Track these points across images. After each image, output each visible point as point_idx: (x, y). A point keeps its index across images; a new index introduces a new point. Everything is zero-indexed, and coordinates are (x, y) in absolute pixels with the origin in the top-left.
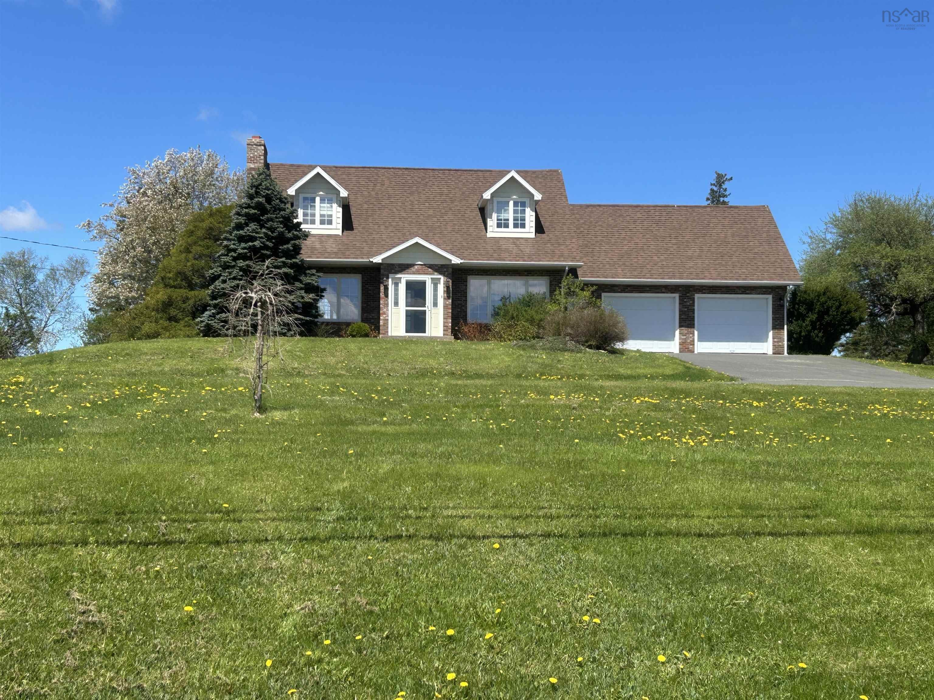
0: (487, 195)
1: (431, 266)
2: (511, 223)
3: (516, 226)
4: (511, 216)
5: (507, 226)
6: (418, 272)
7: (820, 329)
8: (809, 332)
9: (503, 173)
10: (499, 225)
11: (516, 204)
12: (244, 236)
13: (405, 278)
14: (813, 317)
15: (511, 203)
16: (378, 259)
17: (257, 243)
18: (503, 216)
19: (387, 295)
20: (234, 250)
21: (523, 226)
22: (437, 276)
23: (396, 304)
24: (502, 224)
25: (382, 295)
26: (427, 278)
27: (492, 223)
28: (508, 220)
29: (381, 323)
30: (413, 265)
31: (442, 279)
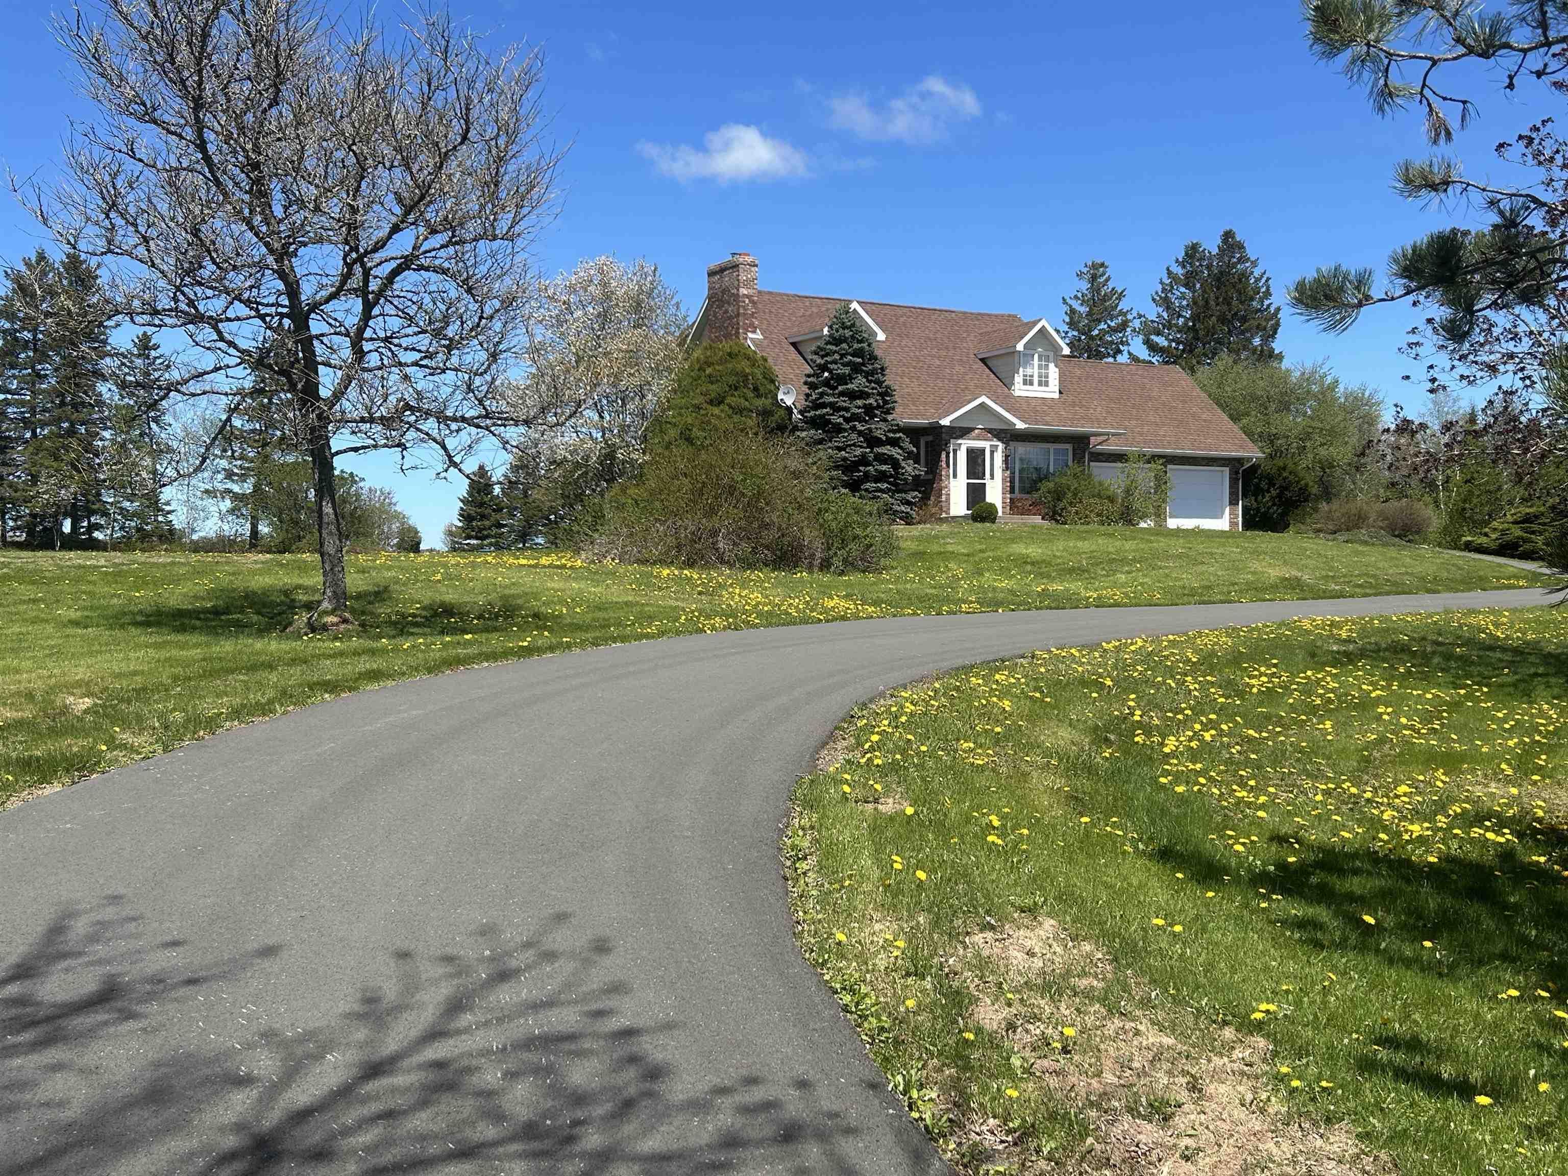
0: (1020, 347)
1: (990, 431)
2: (1036, 380)
3: (1040, 384)
4: (1035, 371)
5: (1031, 384)
6: (978, 438)
7: (1279, 506)
8: (1269, 508)
9: (1035, 323)
10: (1025, 382)
11: (1040, 359)
12: (853, 391)
13: (965, 444)
14: (1274, 492)
15: (1036, 356)
16: (945, 422)
17: (871, 401)
18: (1029, 371)
19: (948, 466)
20: (847, 409)
21: (1047, 384)
22: (996, 442)
23: (955, 476)
24: (1028, 382)
25: (944, 464)
26: (986, 445)
27: (1018, 379)
28: (1032, 376)
29: (944, 498)
30: (973, 429)
31: (1001, 446)
